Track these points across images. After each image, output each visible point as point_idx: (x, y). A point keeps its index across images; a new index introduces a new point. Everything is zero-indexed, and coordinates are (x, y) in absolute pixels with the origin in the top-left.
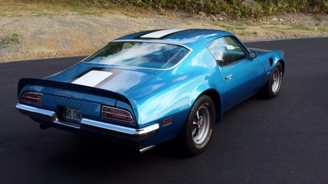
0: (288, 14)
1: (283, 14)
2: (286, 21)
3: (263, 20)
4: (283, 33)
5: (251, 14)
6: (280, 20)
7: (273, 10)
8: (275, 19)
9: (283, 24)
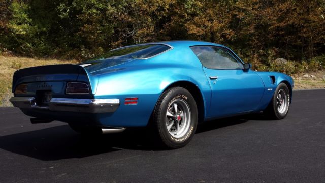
0: (320, 71)
1: (315, 71)
2: (318, 77)
3: (295, 76)
4: (314, 85)
5: (283, 71)
6: (312, 76)
7: (305, 68)
8: (307, 75)
9: (315, 80)
